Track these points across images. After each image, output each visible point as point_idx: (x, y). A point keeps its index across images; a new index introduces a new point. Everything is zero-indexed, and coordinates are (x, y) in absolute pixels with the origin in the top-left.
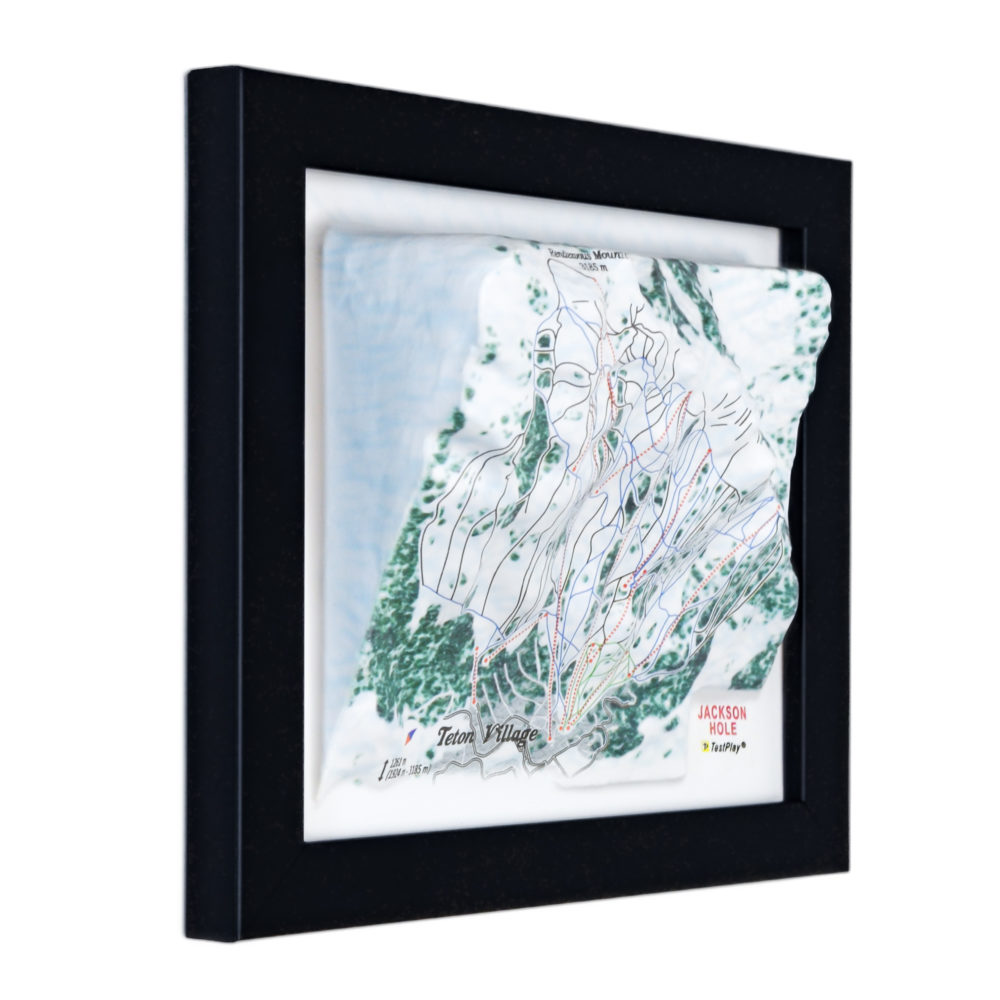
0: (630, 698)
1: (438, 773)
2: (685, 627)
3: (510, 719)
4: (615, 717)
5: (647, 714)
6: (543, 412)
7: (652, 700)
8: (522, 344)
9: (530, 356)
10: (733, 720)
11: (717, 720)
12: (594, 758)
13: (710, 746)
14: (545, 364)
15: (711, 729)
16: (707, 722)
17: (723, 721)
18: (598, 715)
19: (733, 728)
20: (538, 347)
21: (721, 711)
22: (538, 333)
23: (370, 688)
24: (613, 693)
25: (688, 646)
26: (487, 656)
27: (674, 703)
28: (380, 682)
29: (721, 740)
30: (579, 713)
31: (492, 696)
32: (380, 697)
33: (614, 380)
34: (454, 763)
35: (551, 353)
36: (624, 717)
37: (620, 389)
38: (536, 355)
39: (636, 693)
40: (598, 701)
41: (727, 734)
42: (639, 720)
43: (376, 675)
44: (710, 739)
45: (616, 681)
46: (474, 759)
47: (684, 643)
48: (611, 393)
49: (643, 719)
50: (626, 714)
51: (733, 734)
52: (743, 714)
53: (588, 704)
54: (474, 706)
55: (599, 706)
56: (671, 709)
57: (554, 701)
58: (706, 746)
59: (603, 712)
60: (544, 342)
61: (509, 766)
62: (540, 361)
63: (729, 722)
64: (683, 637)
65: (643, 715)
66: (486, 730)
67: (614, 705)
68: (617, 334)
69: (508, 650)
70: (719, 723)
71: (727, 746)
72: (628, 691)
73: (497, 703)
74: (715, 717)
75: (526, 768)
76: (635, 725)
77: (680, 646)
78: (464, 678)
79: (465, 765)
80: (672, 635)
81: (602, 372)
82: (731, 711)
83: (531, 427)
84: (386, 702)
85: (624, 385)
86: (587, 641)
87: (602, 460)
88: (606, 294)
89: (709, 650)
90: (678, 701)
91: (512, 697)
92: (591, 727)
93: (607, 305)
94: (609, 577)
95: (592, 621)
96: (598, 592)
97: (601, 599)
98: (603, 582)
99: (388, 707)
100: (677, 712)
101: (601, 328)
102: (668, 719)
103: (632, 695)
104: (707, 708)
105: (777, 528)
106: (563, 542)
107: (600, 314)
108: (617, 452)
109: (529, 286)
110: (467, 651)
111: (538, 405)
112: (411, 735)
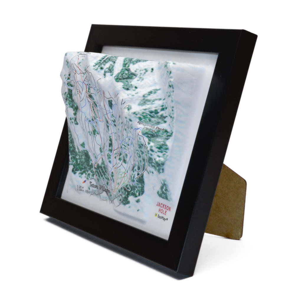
1: (91, 194)
2: (134, 169)
3: (104, 185)
4: (124, 193)
5: (132, 195)
7: (134, 191)
8: (65, 75)
9: (66, 78)
10: (166, 210)
11: (162, 208)
12: (120, 204)
13: (157, 215)
14: (69, 80)
15: (159, 210)
16: (158, 208)
17: (163, 209)
18: (121, 191)
19: (165, 213)
21: (163, 206)
22: (69, 73)
23: (72, 164)
24: (125, 186)
25: (134, 175)
26: (95, 164)
27: (139, 195)
28: (75, 164)
29: (161, 215)
30: (117, 189)
31: (99, 176)
32: (74, 167)
33: (87, 86)
34: (94, 193)
35: (70, 78)
36: (126, 194)
37: (89, 89)
38: (67, 78)
39: (131, 188)
40: (121, 187)
41: (163, 214)
42: (129, 196)
43: (73, 162)
44: (158, 213)
45: (126, 182)
46: (98, 194)
47: (134, 173)
48: (87, 90)
49: (130, 196)
50: (127, 193)
51: (165, 214)
53: (119, 187)
54: (96, 178)
55: (121, 188)
56: (138, 196)
57: (112, 183)
58: (156, 215)
60: (69, 75)
61: (106, 199)
62: (68, 79)
63: (165, 210)
64: (133, 172)
65: (130, 195)
66: (100, 186)
67: (125, 190)
68: (83, 73)
69: (99, 164)
70: (162, 210)
71: (162, 217)
72: (128, 186)
73: (100, 179)
74: (161, 207)
75: (109, 201)
76: (128, 197)
77: (132, 174)
78: (92, 169)
79: (97, 195)
81: (77, 82)
82: (166, 207)
83: (67, 96)
84: (75, 169)
85: (90, 88)
86: (113, 167)
87: (93, 109)
88: (80, 63)
89: (144, 179)
90: (141, 194)
91: (103, 178)
92: (119, 194)
93: (80, 66)
94: (113, 148)
95: (111, 160)
96: (109, 151)
97: (112, 154)
98: (110, 148)
99: (75, 170)
100: (140, 197)
101: (76, 71)
102: (137, 199)
103: (130, 188)
104: (160, 203)
105: (140, 139)
106: (97, 134)
107: (78, 68)
108: (98, 108)
109: (66, 61)
110: (91, 161)
111: (70, 91)
112: (85, 181)
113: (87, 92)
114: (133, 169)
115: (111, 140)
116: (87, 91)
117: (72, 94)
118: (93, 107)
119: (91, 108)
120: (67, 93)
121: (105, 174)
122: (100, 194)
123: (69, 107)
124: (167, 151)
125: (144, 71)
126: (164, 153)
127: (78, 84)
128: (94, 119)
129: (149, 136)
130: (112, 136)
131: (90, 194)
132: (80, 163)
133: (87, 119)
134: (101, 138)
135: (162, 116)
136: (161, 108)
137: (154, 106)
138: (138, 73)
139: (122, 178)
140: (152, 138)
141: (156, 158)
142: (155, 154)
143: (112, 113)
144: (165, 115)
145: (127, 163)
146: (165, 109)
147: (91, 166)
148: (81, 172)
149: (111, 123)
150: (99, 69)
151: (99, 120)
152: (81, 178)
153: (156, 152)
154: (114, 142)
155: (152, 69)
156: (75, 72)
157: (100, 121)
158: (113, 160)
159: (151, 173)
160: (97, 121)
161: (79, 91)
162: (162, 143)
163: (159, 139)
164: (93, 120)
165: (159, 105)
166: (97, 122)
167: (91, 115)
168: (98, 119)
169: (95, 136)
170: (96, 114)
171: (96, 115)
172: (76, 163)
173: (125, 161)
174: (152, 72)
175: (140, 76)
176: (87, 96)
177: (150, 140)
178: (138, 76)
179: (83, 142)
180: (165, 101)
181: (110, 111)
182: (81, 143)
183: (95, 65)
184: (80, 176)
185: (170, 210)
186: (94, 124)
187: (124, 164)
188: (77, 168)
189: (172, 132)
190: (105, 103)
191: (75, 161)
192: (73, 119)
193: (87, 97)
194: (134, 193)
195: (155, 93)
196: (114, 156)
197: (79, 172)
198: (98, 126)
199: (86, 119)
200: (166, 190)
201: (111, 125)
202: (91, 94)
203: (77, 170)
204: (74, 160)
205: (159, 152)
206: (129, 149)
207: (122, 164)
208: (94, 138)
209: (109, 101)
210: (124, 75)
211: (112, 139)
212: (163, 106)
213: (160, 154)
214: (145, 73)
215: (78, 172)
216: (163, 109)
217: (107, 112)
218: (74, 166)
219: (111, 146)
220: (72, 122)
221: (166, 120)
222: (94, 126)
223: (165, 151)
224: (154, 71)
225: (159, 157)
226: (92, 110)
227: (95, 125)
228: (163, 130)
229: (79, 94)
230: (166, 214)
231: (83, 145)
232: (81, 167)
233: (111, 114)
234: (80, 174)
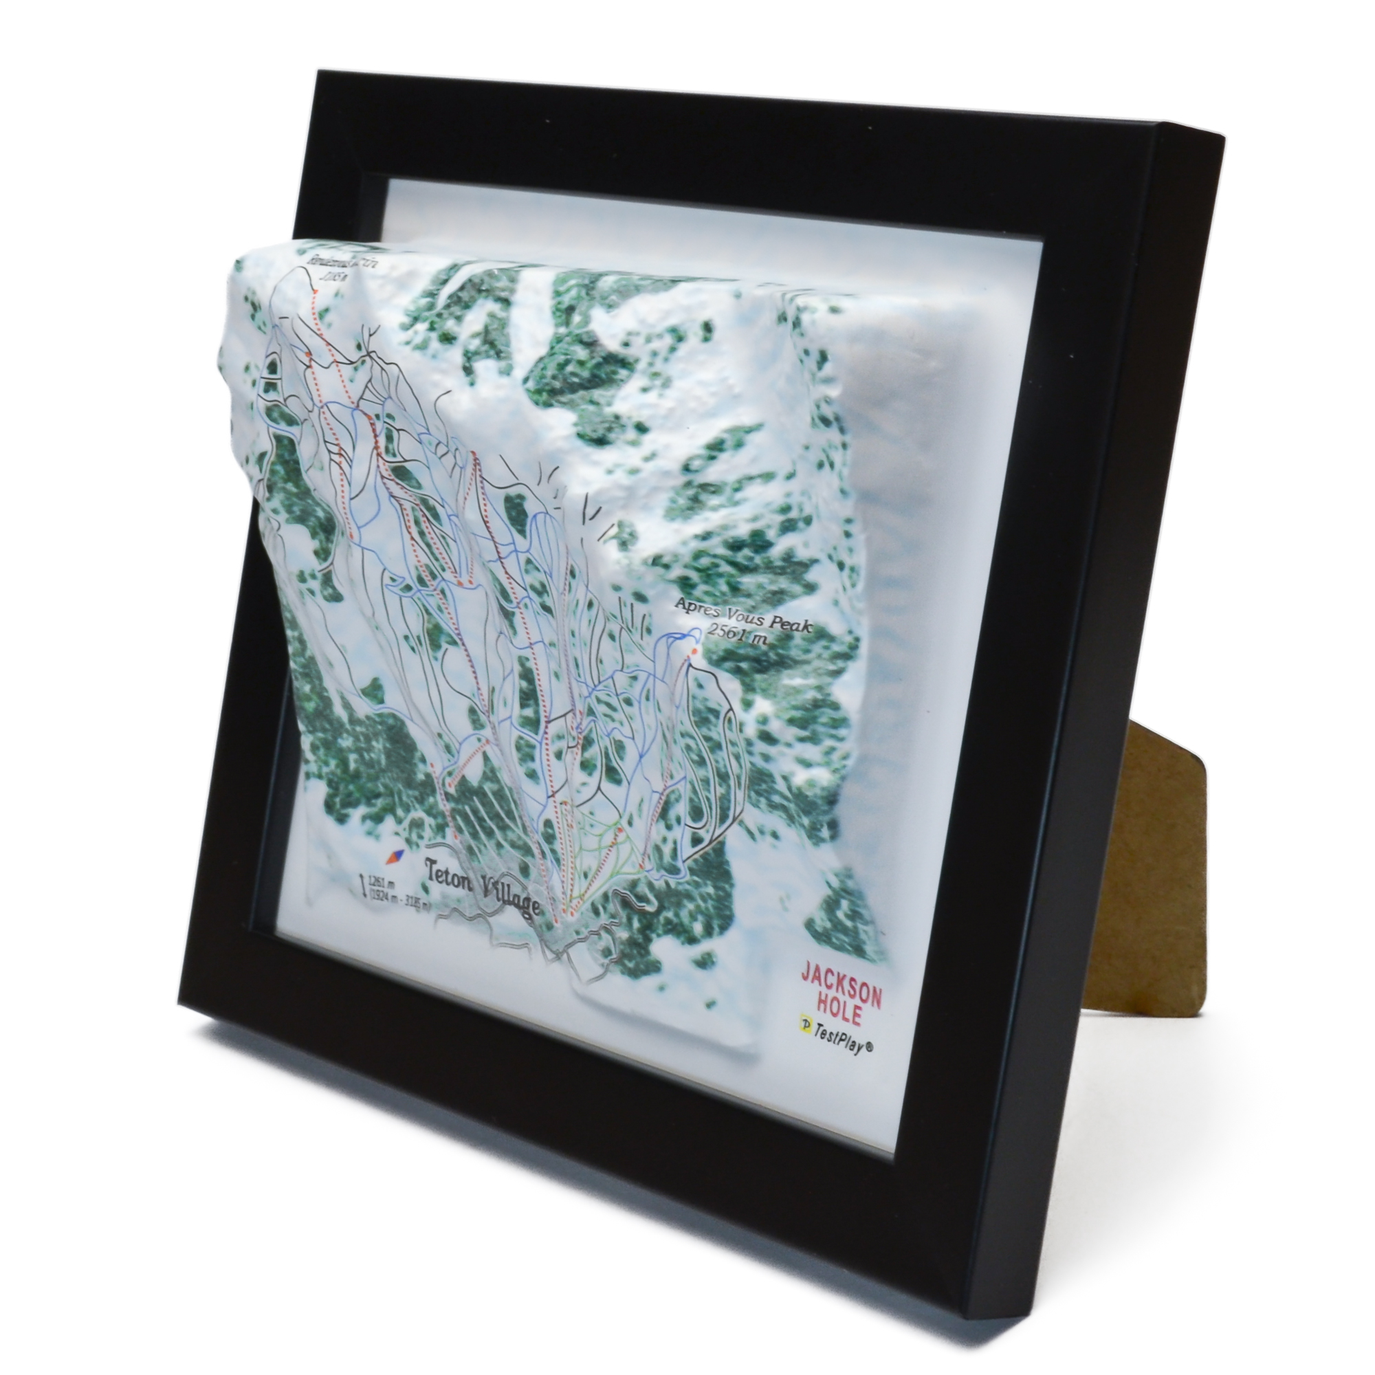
0: (648, 901)
1: (441, 916)
2: (672, 815)
3: (503, 875)
4: (624, 920)
5: (667, 932)
6: (294, 457)
7: (677, 915)
8: (247, 368)
9: (254, 383)
10: (857, 1001)
11: (832, 993)
12: (607, 970)
13: (814, 1027)
14: (272, 396)
15: (820, 1001)
16: (813, 990)
17: (840, 995)
18: (605, 908)
19: (856, 1015)
20: (266, 374)
21: (840, 981)
22: (267, 356)
23: (320, 777)
24: (625, 885)
25: (675, 843)
26: (448, 780)
27: (709, 932)
28: (333, 773)
29: (834, 1025)
30: (581, 897)
31: (475, 835)
32: (331, 791)
33: (379, 426)
34: (453, 912)
35: (279, 382)
36: (636, 924)
37: (389, 438)
38: (261, 384)
39: (656, 897)
40: (603, 890)
41: (845, 1019)
42: (654, 936)
43: (326, 764)
44: (817, 1016)
45: (625, 869)
46: (479, 915)
47: (671, 836)
48: (376, 442)
49: (659, 936)
50: (640, 921)
51: (855, 1023)
52: (877, 997)
53: (592, 889)
54: (457, 842)
55: (606, 897)
56: (703, 937)
57: (547, 870)
58: (807, 1024)
59: (611, 907)
60: (273, 368)
61: (523, 942)
62: (266, 391)
63: (851, 1003)
64: (669, 827)
65: (660, 932)
66: (481, 881)
67: (626, 904)
68: (352, 363)
69: (469, 778)
70: (835, 999)
71: (843, 1038)
72: (643, 889)
73: (482, 848)
74: (829, 987)
75: (544, 952)
76: (648, 940)
77: (665, 840)
78: (431, 799)
79: (471, 919)
80: (657, 821)
81: (325, 409)
82: (857, 988)
83: (273, 472)
84: (338, 800)
85: (395, 434)
86: (553, 796)
87: (422, 534)
88: (327, 310)
89: (727, 863)
90: (717, 929)
91: (499, 845)
92: (595, 924)
93: (330, 325)
94: (541, 709)
95: (536, 765)
96: (523, 725)
97: (539, 738)
98: (529, 712)
99: (338, 806)
100: (714, 945)
101: (309, 354)
102: (697, 950)
103: (651, 897)
104: (817, 969)
105: (700, 686)
106: (449, 643)
107: (320, 336)
108: (447, 528)
109: (246, 299)
110: (421, 766)
111: (286, 447)
112: (398, 855)
113: (379, 455)
114: (664, 814)
115: (527, 675)
116: (382, 450)
117: (297, 462)
118: (417, 523)
119: (408, 528)
120: (271, 457)
121: (504, 828)
122: (491, 919)
123: (287, 521)
124: (842, 732)
125: (668, 340)
126: (829, 743)
127: (328, 415)
128: (426, 579)
129: (744, 665)
130: (531, 657)
131: (432, 915)
132: (362, 769)
133: (393, 580)
134: (470, 661)
135: (788, 557)
136: (780, 518)
137: (745, 511)
138: (638, 350)
139: (604, 852)
140: (758, 677)
141: (793, 774)
142: (783, 754)
143: (528, 551)
144: (802, 554)
145: (625, 783)
146: (801, 525)
147: (428, 786)
148: (374, 810)
149: (527, 600)
150: (435, 345)
151: (455, 581)
152: (377, 837)
153: (789, 745)
154: (543, 681)
155: (708, 327)
156: (306, 360)
157: (460, 584)
158: (546, 768)
159: (769, 839)
160: (443, 584)
161: (335, 449)
162: (811, 695)
163: (791, 677)
164: (421, 581)
165: (768, 504)
166: (443, 592)
167: (412, 561)
168: (448, 575)
169: (440, 654)
170: (436, 552)
171: (437, 559)
172: (339, 771)
173: (612, 774)
174: (706, 339)
175: (651, 364)
176: (385, 474)
177: (749, 688)
178: (641, 366)
179: (375, 680)
180: (794, 485)
181: (514, 543)
182: (366, 682)
183: (406, 320)
184: (369, 833)
185: (879, 1003)
186: (431, 600)
187: (607, 786)
188: (350, 794)
189: (857, 639)
190: (489, 507)
191: (333, 763)
192: (313, 576)
193: (383, 477)
194: (682, 924)
195: (739, 445)
196: (553, 748)
197: (362, 810)
198: (452, 610)
199: (387, 581)
200: (854, 915)
201: (526, 606)
202: (406, 464)
203: (350, 803)
204: (326, 755)
205: (802, 740)
206: (630, 718)
207: (599, 788)
208: (437, 665)
209: (508, 499)
210: (570, 368)
211: (535, 672)
212: (786, 509)
213: (811, 752)
214: (673, 349)
215: (357, 813)
216: (788, 527)
217: (501, 549)
218: (330, 783)
219: (531, 702)
220: (312, 592)
221: (812, 576)
222: (431, 611)
223: (833, 732)
224: (717, 335)
225: (807, 764)
226: (412, 538)
227: (433, 602)
228: (806, 627)
229: (339, 464)
230: (857, 1020)
231: (374, 691)
232: (370, 785)
233: (523, 557)
234: (369, 823)
